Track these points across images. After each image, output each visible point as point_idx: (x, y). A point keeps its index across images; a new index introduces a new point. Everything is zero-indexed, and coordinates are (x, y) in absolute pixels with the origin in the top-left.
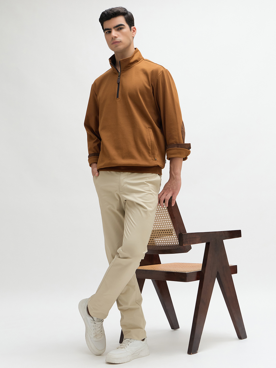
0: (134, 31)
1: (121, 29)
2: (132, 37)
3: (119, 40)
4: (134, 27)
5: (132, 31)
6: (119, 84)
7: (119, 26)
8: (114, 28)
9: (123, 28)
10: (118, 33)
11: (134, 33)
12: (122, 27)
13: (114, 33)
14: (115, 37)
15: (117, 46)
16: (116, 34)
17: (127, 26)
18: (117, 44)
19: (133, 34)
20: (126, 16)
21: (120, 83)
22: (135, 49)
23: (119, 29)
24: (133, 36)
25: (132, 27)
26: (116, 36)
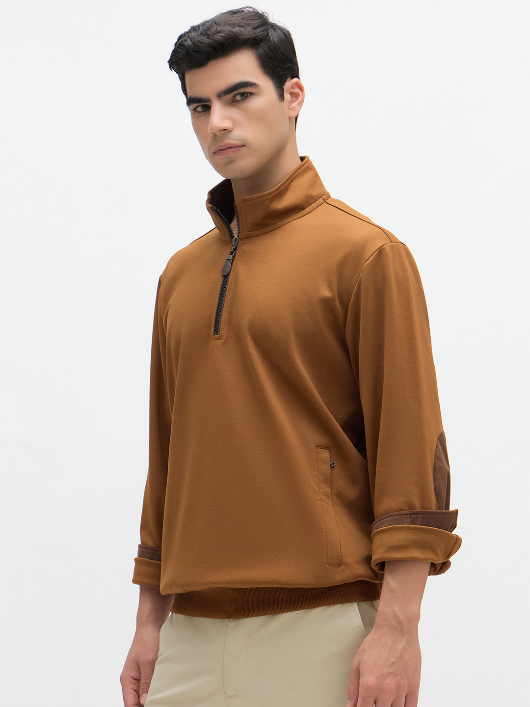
0: (295, 96)
1: (245, 96)
2: (290, 118)
3: (239, 140)
4: (295, 79)
5: (287, 96)
6: (226, 277)
7: (236, 89)
8: (220, 95)
9: (251, 94)
10: (234, 112)
11: (294, 104)
12: (249, 90)
13: (220, 116)
14: (224, 130)
15: (230, 162)
16: (226, 118)
17: (266, 85)
18: (231, 153)
19: (293, 109)
20: (264, 47)
21: (231, 275)
22: (302, 159)
23: (238, 98)
24: (293, 114)
25: (289, 84)
26: (227, 124)
